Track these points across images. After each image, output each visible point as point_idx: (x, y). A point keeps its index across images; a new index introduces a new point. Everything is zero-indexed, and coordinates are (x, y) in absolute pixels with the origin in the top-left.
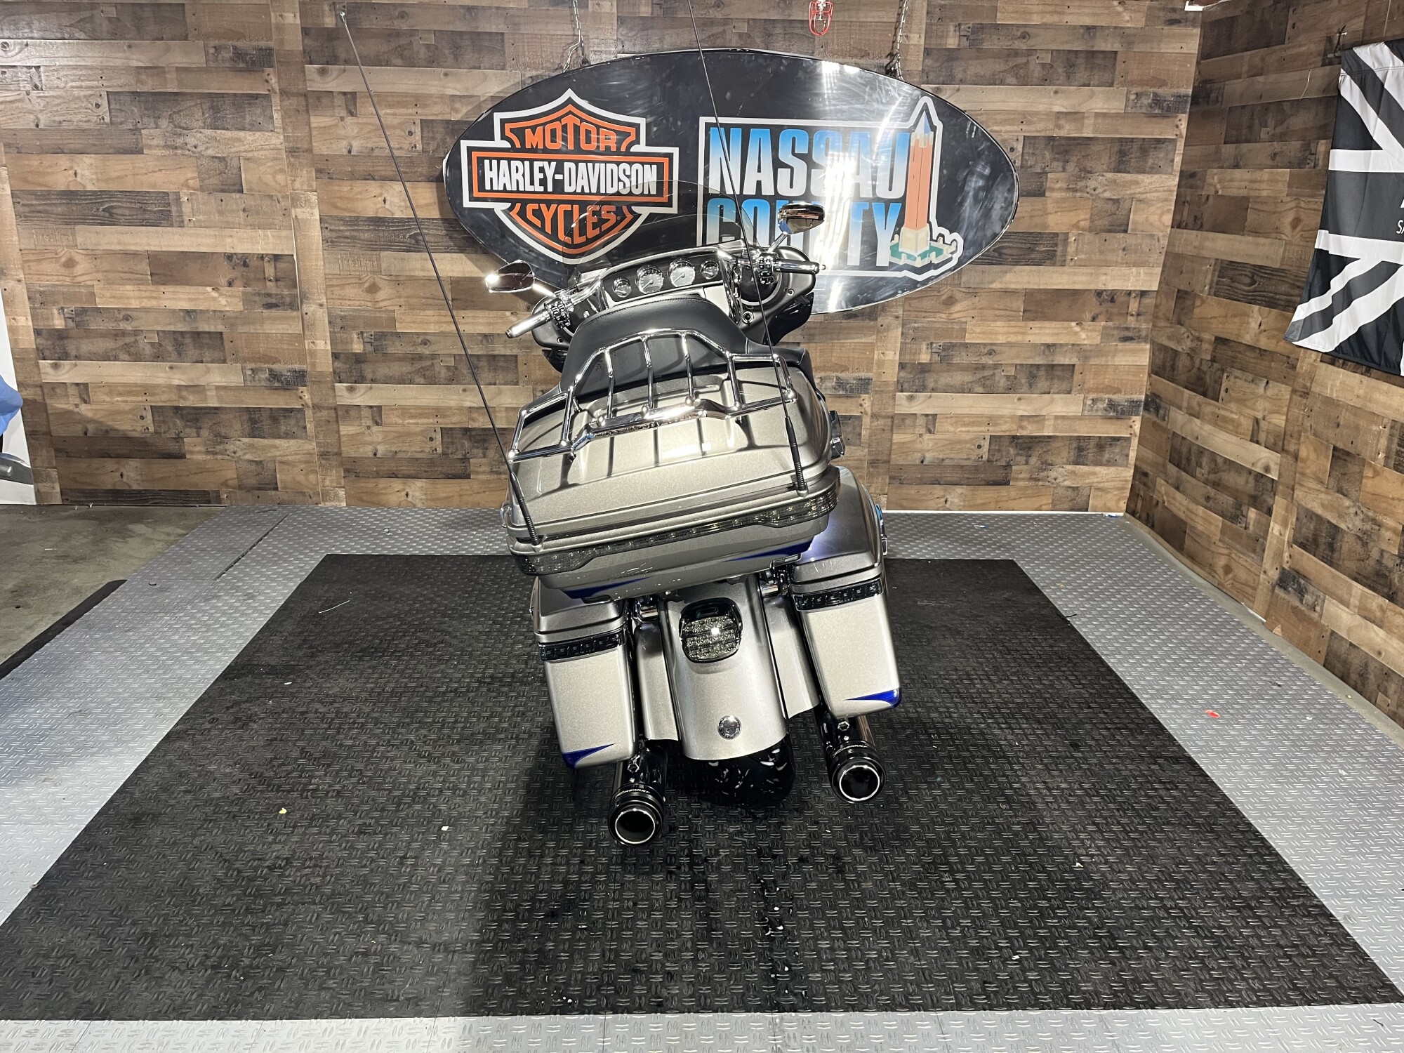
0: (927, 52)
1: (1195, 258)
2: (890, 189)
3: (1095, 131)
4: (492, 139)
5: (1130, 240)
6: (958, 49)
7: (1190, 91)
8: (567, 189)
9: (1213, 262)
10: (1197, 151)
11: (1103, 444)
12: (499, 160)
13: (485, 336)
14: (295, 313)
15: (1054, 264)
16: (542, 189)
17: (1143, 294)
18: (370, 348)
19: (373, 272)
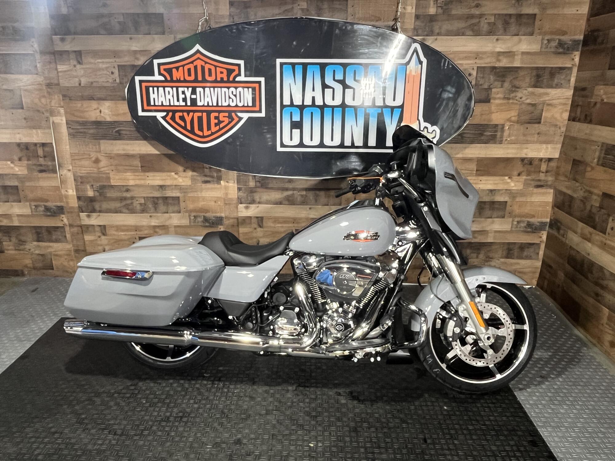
0: (417, 17)
1: (586, 141)
2: (394, 100)
3: (522, 63)
4: (153, 75)
5: (542, 128)
6: (436, 15)
7: (581, 37)
8: (199, 103)
9: (600, 144)
10: (587, 74)
11: (523, 247)
12: (158, 87)
13: (162, 187)
14: (55, 175)
15: (495, 143)
16: (184, 104)
17: (550, 160)
18: (97, 194)
19: (96, 152)
